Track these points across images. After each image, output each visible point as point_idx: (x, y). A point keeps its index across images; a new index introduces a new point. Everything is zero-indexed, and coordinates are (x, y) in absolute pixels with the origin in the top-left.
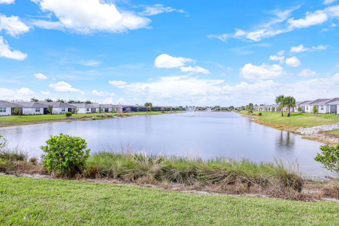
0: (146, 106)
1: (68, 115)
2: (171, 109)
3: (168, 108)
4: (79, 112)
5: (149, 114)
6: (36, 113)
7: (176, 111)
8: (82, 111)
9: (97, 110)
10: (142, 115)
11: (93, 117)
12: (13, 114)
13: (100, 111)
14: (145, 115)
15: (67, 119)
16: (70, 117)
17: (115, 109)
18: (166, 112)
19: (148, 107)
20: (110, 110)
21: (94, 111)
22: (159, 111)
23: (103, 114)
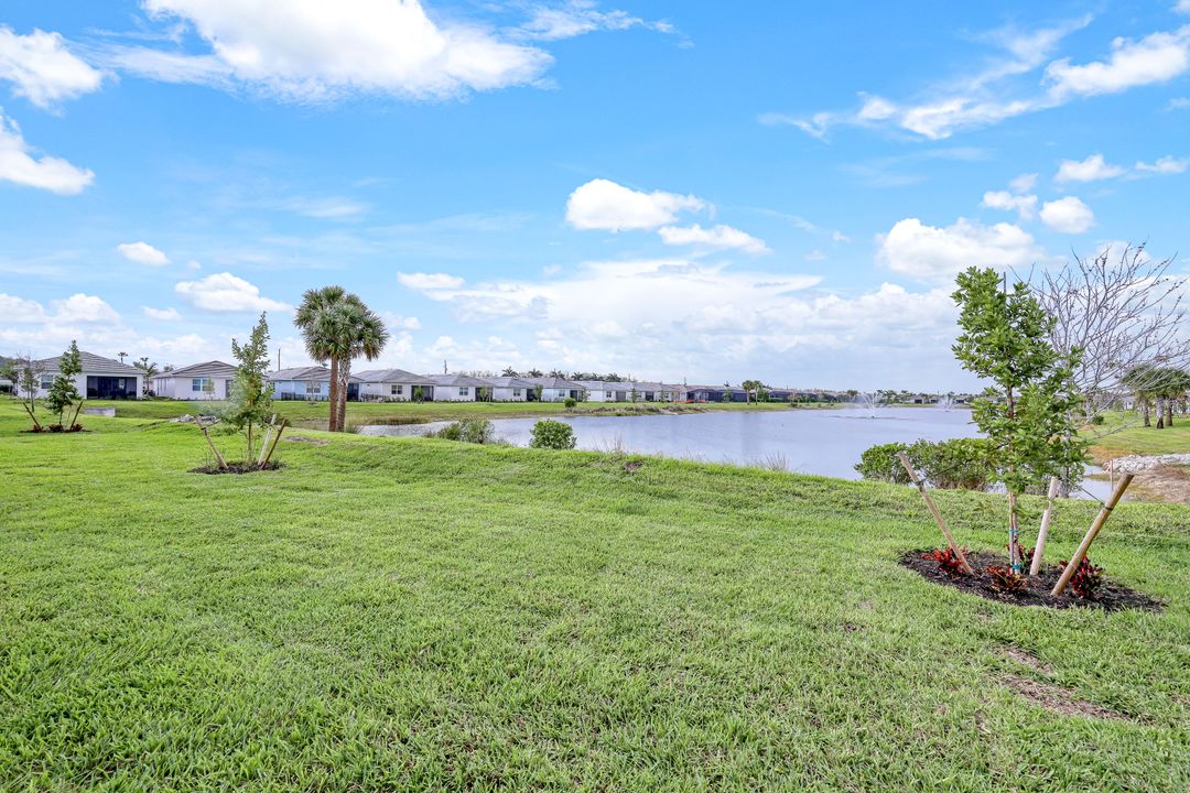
0: (745, 388)
1: (569, 404)
2: (821, 397)
3: (811, 395)
4: (590, 399)
5: (752, 409)
6: (514, 398)
7: (836, 405)
8: (597, 396)
9: (629, 395)
10: (734, 410)
11: (618, 411)
12: (479, 399)
13: (635, 397)
14: (742, 409)
15: (566, 412)
16: (574, 409)
17: (670, 395)
18: (804, 405)
19: (752, 391)
20: (657, 396)
21: (620, 398)
22: (783, 401)
23: (640, 405)
